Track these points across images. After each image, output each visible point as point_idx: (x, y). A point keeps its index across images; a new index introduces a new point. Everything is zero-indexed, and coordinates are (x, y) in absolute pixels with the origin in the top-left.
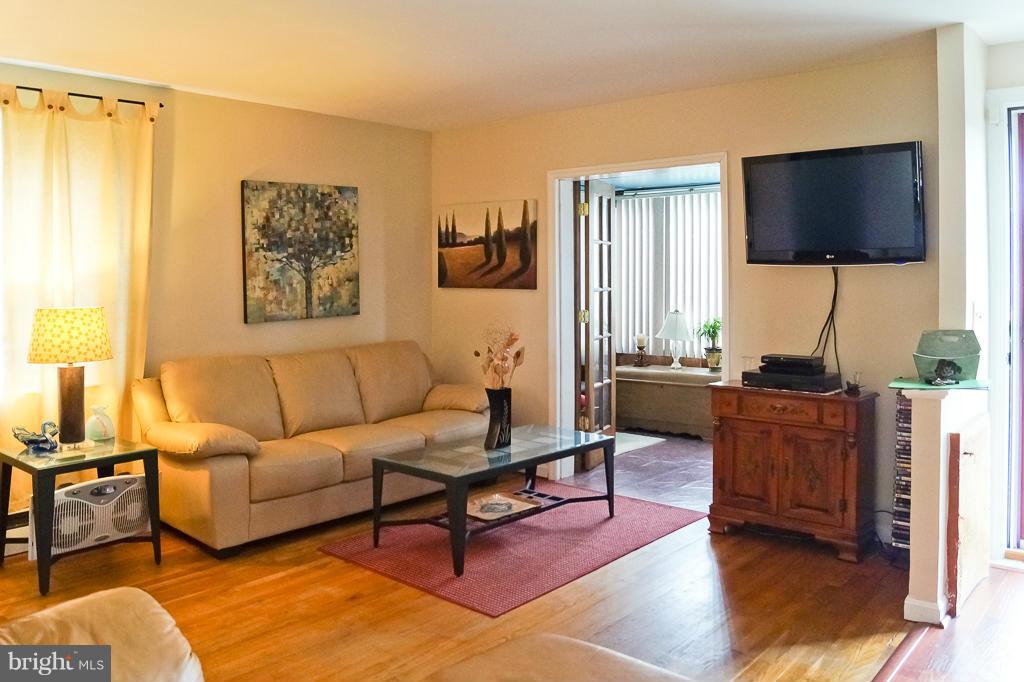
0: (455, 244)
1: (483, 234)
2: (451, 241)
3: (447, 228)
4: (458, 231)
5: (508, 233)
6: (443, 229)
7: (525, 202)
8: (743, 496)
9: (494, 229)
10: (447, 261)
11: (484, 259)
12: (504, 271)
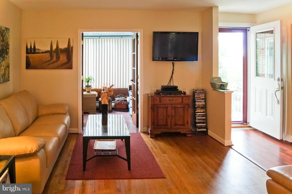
0: (35, 53)
1: (49, 49)
2: (33, 51)
3: (31, 47)
4: (37, 48)
5: (61, 49)
6: (29, 47)
7: (69, 39)
8: (161, 125)
9: (54, 47)
10: (30, 59)
11: (50, 58)
12: (59, 63)
